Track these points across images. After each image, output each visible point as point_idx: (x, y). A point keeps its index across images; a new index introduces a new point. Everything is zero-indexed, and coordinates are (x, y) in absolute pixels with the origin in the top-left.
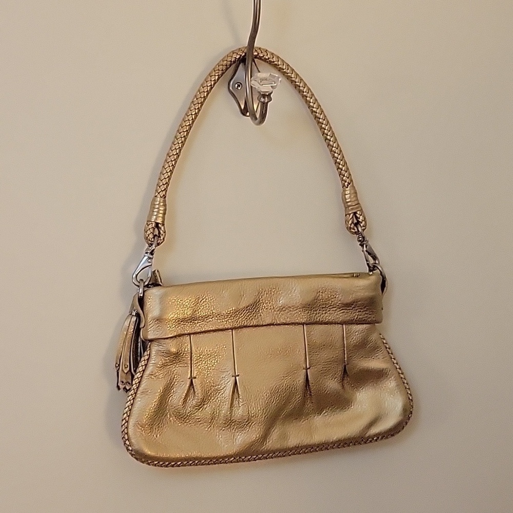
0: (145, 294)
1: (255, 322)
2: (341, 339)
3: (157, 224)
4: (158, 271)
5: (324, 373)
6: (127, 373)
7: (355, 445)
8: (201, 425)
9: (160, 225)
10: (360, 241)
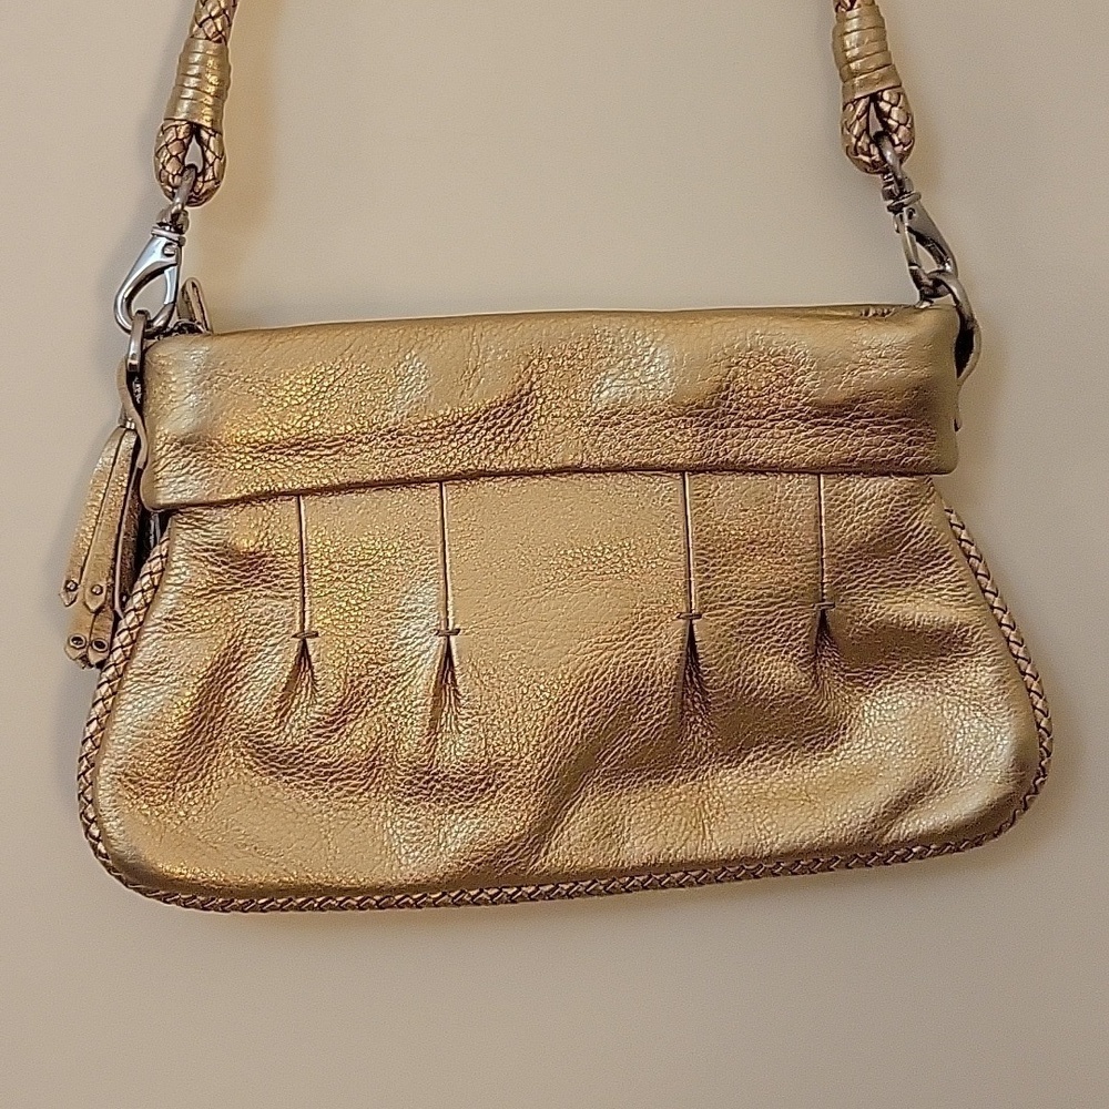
0: (147, 358)
1: (513, 460)
2: (809, 522)
3: (195, 130)
4: (194, 285)
5: (752, 631)
6: (97, 612)
7: (847, 867)
8: (337, 784)
9: (205, 135)
10: (890, 195)
